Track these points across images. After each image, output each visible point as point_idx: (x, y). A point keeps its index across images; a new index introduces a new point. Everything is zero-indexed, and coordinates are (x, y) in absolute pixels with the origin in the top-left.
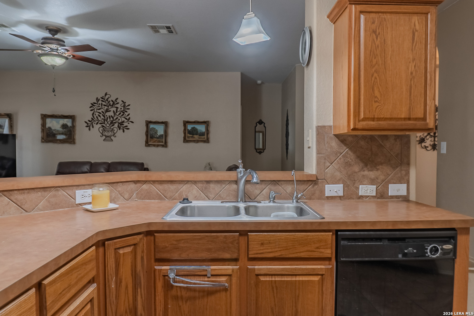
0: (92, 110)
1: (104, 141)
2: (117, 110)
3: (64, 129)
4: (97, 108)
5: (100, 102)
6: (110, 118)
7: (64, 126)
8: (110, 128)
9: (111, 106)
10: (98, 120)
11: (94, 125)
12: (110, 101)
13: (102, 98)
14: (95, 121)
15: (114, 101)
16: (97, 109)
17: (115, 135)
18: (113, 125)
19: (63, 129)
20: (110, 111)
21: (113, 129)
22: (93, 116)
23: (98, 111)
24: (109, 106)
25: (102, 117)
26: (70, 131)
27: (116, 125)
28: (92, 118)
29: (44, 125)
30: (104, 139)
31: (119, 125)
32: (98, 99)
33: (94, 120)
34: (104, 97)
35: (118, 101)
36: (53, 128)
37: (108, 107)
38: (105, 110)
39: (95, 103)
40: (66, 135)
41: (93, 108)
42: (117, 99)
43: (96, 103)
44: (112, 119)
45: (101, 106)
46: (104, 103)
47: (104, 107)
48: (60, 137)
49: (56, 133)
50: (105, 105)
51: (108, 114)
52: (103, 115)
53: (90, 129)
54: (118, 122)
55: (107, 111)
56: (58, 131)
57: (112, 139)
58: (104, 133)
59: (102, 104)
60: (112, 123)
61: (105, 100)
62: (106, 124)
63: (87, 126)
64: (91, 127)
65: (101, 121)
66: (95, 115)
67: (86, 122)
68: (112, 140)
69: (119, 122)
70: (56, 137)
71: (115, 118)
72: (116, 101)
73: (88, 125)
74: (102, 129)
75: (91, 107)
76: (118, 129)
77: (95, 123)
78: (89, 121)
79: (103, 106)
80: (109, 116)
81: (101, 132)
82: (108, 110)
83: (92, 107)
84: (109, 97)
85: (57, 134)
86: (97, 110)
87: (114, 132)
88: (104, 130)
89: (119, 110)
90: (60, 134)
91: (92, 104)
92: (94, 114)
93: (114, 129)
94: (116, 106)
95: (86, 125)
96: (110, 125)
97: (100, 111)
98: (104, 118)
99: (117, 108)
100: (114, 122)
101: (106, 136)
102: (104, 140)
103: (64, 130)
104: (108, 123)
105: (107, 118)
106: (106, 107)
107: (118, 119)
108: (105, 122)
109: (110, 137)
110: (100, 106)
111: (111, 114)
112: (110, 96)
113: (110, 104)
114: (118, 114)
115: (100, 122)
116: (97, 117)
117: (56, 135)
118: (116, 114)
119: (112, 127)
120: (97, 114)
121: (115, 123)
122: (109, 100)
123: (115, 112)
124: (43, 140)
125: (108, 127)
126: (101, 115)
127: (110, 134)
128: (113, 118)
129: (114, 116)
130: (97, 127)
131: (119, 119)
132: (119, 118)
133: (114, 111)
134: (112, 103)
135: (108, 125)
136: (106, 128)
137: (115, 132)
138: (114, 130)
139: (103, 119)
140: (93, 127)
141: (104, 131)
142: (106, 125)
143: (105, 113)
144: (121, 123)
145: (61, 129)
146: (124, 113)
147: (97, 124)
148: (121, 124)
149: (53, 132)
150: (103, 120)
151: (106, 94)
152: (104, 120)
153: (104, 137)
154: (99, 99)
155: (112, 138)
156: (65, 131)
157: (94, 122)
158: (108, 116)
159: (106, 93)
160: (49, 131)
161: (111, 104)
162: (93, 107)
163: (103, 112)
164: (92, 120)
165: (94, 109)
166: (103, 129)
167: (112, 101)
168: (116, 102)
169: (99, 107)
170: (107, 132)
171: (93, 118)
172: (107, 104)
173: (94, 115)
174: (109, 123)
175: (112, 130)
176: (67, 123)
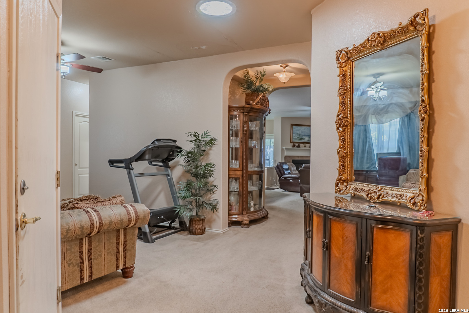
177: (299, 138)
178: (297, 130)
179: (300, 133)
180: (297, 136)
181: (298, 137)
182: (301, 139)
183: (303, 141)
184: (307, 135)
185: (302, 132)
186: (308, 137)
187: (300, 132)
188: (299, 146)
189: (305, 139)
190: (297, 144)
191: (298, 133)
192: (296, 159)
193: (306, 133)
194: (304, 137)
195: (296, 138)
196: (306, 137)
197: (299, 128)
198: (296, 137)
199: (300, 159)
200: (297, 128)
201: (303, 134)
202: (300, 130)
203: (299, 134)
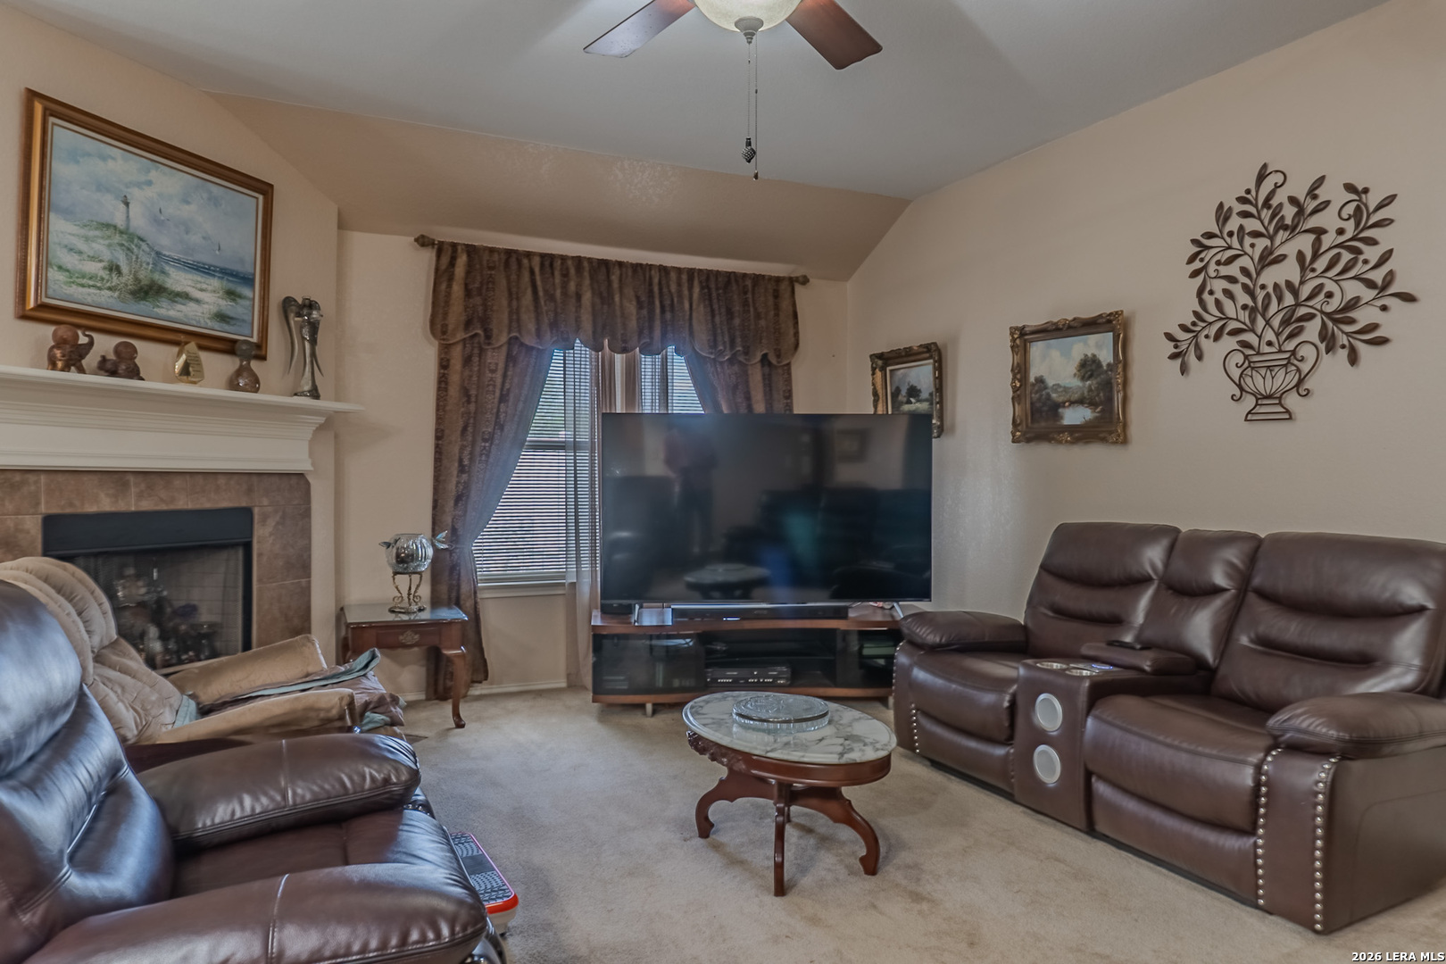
0: (1195, 274)
1: (1246, 420)
2: (1317, 245)
3: (1087, 380)
4: (1218, 257)
5: (1234, 224)
6: (1280, 299)
7: (1089, 367)
8: (1280, 351)
9: (1286, 228)
10: (1221, 319)
11: (1206, 344)
12: (1280, 205)
13: (1242, 200)
14: (1210, 323)
15: (1302, 199)
16: (1218, 263)
17: (1308, 385)
18: (1300, 331)
19: (1083, 379)
20: (1284, 257)
21: (1293, 352)
22: (1202, 303)
23: (1224, 270)
24: (1276, 231)
25: (1244, 299)
26: (1107, 386)
27: (1312, 330)
28: (1196, 313)
29: (1021, 370)
30: (1249, 413)
31: (1330, 324)
32: (1226, 208)
33: (1204, 321)
34: (1253, 193)
35: (1323, 194)
36: (1050, 382)
37: (1272, 238)
38: (1256, 258)
39: (1210, 236)
40: (1092, 404)
41: (1202, 260)
42: (1321, 180)
43: (1218, 233)
44: (1289, 300)
45: (1236, 244)
46: (1252, 225)
47: (1252, 246)
48: (1075, 416)
49: (1061, 399)
50: (1256, 234)
51: (1272, 276)
52: (1245, 287)
53: (1184, 370)
54: (1322, 312)
55: (1269, 259)
56: (1066, 389)
57: (1288, 411)
58: (1248, 380)
59: (1241, 228)
60: (1293, 324)
61: (1256, 206)
62: (1259, 333)
63: (1173, 357)
64: (1192, 358)
65: (1237, 320)
66: (1211, 293)
67: (1169, 337)
68: (1289, 416)
69: (1329, 309)
70: (1062, 418)
71: (1305, 291)
72: (1315, 197)
73: (1176, 347)
74: (1239, 358)
75: (1191, 260)
76: (1322, 347)
77: (1207, 337)
78: (1184, 328)
79: (1248, 240)
80: (1276, 286)
81: (1236, 373)
82: (1271, 253)
83: (1198, 260)
84: (1277, 187)
85: (1062, 405)
86: (1221, 268)
87: (1298, 370)
88: (1249, 366)
89: (1328, 240)
90: (1072, 403)
91: (1195, 242)
92: (1208, 289)
93: (1302, 352)
94: (1313, 222)
95: (1170, 348)
96: (1278, 335)
97: (1233, 270)
98: (1251, 303)
99: (1319, 232)
100: (1302, 311)
101: (1261, 397)
102: (1250, 416)
103: (1088, 383)
104: (1268, 323)
105: (1268, 295)
106: (1262, 243)
107: (1321, 296)
108: (1253, 321)
109: (1276, 397)
110: (1235, 242)
111: (1288, 271)
112: (1279, 178)
113: (1283, 218)
114: (1321, 264)
115: (1233, 325)
116: (1218, 303)
117: (1060, 410)
118: (1315, 266)
119: (1290, 346)
120: (1219, 285)
121: (1310, 317)
122: (1274, 202)
123: (1309, 256)
124: (1018, 433)
125: (1270, 344)
126: (1237, 289)
127: (1282, 379)
128: (1295, 292)
129: (1302, 283)
130: (1215, 351)
131: (1330, 295)
132: (1330, 286)
133: (1300, 256)
134: (1289, 212)
135: (1270, 336)
136: (1258, 353)
137: (1305, 367)
138: (1302, 359)
139: (1245, 307)
140: (1200, 357)
141: (1249, 372)
142: (1260, 337)
143: (1254, 276)
144: (1336, 312)
145: (1076, 383)
146: (1358, 252)
147: (1217, 337)
148: (1335, 321)
149: (1048, 394)
150: (1244, 316)
151: (1261, 177)
152: (1253, 311)
153: (1249, 402)
154: (1230, 209)
155: (1292, 401)
156: (1090, 390)
157: (1205, 332)
158: (1270, 289)
159: (1265, 166)
160: (1037, 396)
161: (1288, 221)
162: (1202, 255)
163: (1244, 271)
164: (1194, 324)
165: (1205, 268)
166: (1246, 357)
167: (1293, 200)
168: (1315, 203)
169: (1230, 248)
170: (1263, 371)
171: (1199, 309)
172: (1266, 223)
173: (1206, 296)
174: (1276, 322)
175: (1289, 358)
176: (1096, 353)
177: (127, 278)
178: (101, 187)
179: (139, 222)
180: (106, 255)
181: (114, 268)
182: (149, 291)
183: (166, 312)
184: (205, 258)
185: (158, 221)
186: (215, 283)
187: (135, 209)
188: (122, 365)
189: (186, 297)
190: (105, 345)
191: (119, 221)
192: (91, 509)
193: (195, 239)
194: (179, 280)
195: (94, 268)
196: (198, 277)
197: (121, 164)
198: (92, 258)
199: (132, 503)
200: (104, 158)
201: (165, 242)
202: (136, 194)
203: (130, 238)
